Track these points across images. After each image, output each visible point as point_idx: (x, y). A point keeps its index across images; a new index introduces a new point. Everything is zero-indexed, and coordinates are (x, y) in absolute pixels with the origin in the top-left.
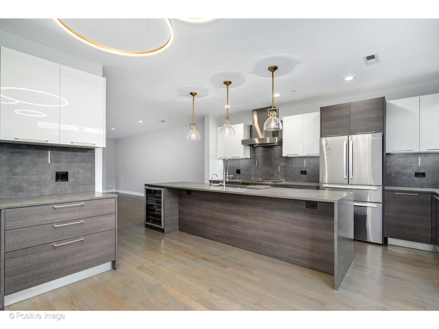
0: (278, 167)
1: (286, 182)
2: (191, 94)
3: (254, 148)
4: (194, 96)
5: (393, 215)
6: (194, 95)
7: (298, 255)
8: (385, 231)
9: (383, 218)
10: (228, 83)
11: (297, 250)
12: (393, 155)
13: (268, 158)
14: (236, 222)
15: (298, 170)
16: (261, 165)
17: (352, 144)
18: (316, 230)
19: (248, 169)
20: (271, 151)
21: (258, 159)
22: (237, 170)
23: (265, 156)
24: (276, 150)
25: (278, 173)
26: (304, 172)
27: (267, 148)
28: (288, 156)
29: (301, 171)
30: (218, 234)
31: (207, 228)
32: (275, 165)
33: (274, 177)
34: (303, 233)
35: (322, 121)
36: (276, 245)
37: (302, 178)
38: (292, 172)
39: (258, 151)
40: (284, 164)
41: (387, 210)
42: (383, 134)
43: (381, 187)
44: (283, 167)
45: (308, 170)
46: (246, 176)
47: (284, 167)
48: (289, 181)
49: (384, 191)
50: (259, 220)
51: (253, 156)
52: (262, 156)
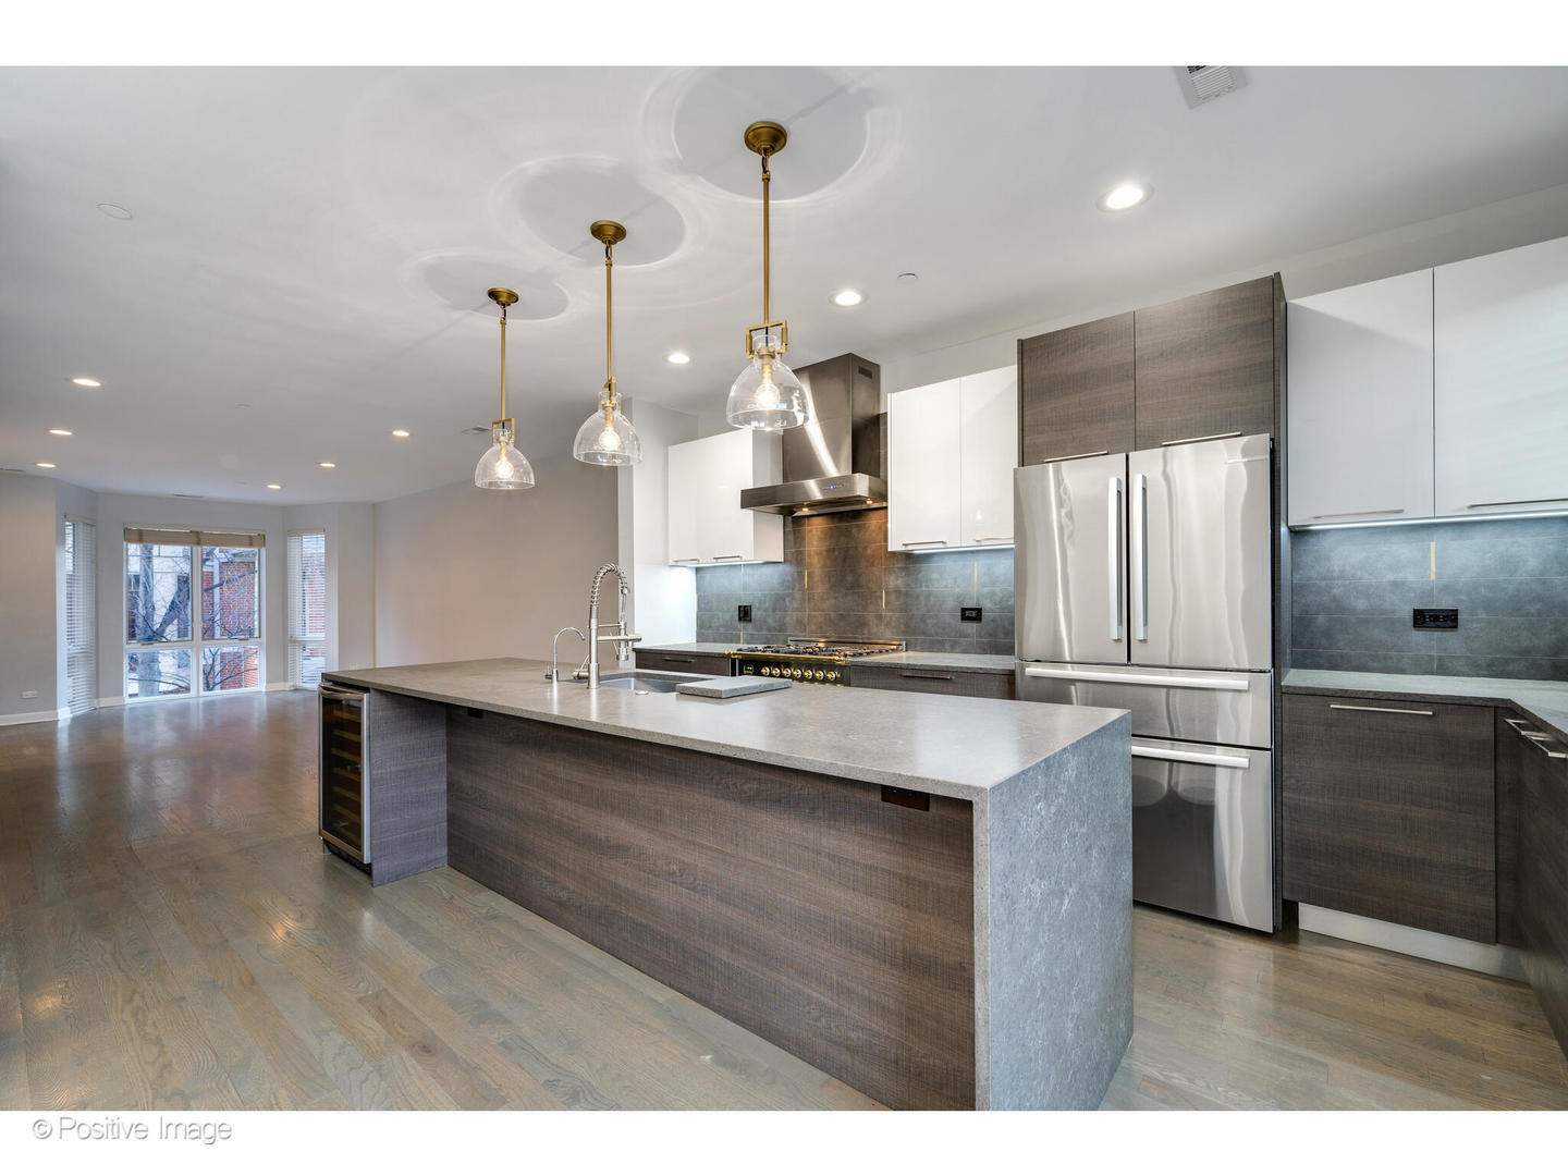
0: (878, 594)
1: (910, 653)
2: (493, 294)
3: (798, 521)
4: (504, 305)
5: (1320, 801)
6: (503, 299)
7: (853, 1035)
8: (1286, 873)
9: (1279, 815)
10: (609, 234)
11: (846, 1011)
12: (1321, 535)
13: (845, 560)
14: (617, 850)
15: (951, 604)
16: (821, 589)
17: (1144, 489)
18: (926, 917)
19: (778, 602)
20: (854, 530)
21: (811, 564)
22: (740, 607)
23: (834, 550)
24: (873, 527)
25: (879, 617)
26: (974, 614)
27: (841, 520)
28: (910, 548)
29: (963, 610)
30: (564, 895)
31: (531, 864)
32: (868, 588)
33: (866, 632)
34: (871, 928)
35: (1026, 399)
36: (764, 974)
37: (967, 636)
38: (929, 611)
39: (811, 531)
40: (900, 582)
41: (1293, 781)
42: (1272, 440)
43: (1266, 679)
44: (898, 592)
45: (987, 605)
46: (769, 630)
47: (900, 592)
48: (918, 648)
49: (1279, 694)
50: (702, 846)
51: (792, 553)
52: (825, 553)
